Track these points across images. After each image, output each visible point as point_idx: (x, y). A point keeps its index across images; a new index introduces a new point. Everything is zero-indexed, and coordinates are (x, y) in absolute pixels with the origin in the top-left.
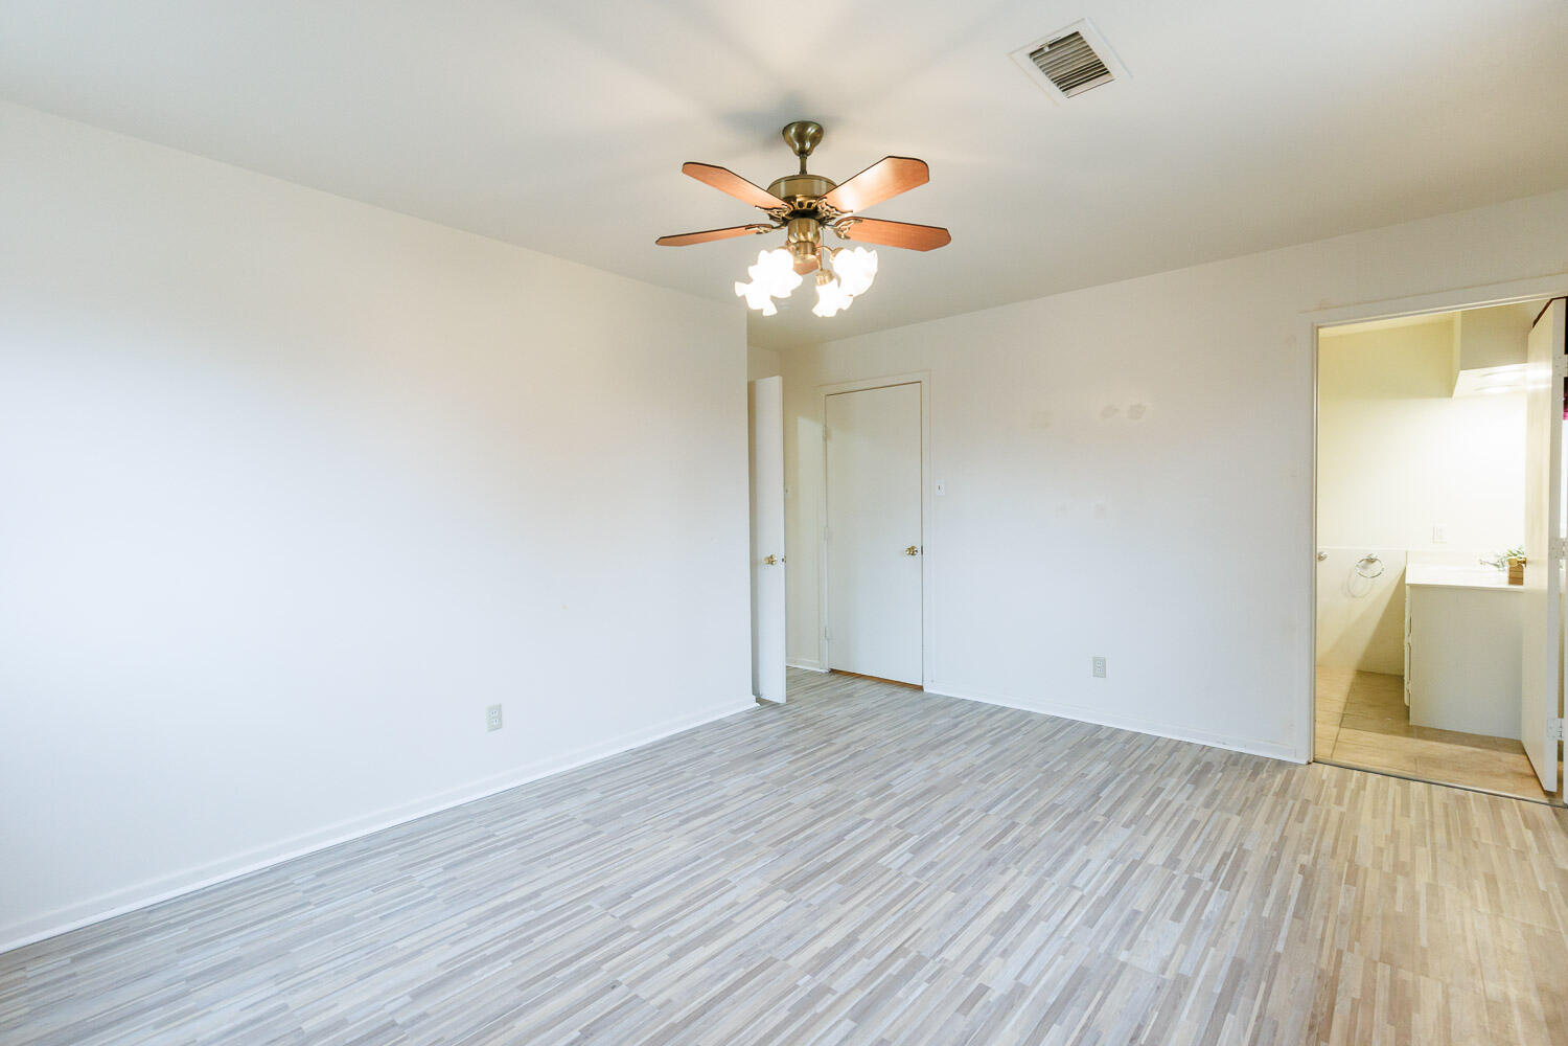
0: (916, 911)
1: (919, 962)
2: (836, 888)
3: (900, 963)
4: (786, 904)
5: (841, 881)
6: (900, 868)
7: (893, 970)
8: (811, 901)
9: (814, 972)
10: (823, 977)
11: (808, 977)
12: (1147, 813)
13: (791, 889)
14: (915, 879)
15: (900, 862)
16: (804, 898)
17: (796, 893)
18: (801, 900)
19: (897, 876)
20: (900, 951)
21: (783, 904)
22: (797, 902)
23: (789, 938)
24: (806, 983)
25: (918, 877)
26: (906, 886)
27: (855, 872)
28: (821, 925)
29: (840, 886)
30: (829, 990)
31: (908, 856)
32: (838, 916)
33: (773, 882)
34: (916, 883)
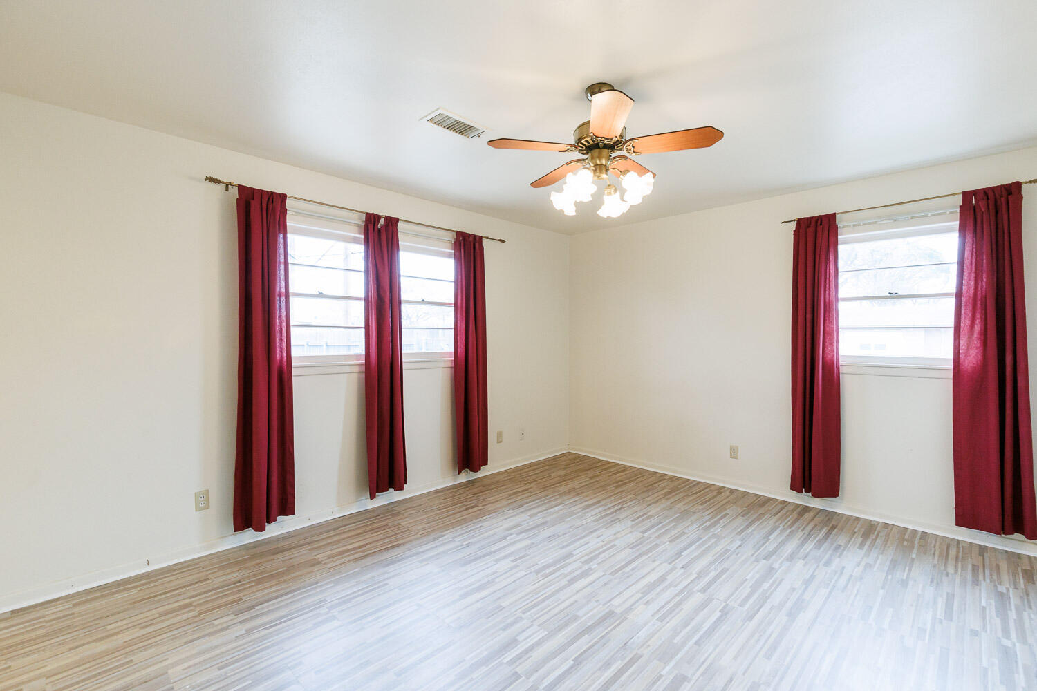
0: (531, 595)
1: (537, 572)
2: (580, 613)
3: (548, 571)
4: (612, 602)
5: (576, 618)
6: (532, 625)
7: (552, 569)
8: (596, 604)
9: (590, 569)
10: (586, 567)
11: (593, 567)
12: (250, 682)
13: (610, 614)
14: (523, 616)
15: (529, 632)
16: (601, 606)
17: (608, 610)
18: (603, 605)
19: (535, 620)
20: (546, 576)
21: (616, 602)
22: (605, 604)
23: (606, 584)
24: (594, 565)
25: (521, 618)
26: (532, 611)
27: (566, 625)
28: (589, 590)
29: (578, 614)
30: (583, 563)
31: (521, 638)
32: (578, 594)
33: (626, 618)
34: (524, 613)
